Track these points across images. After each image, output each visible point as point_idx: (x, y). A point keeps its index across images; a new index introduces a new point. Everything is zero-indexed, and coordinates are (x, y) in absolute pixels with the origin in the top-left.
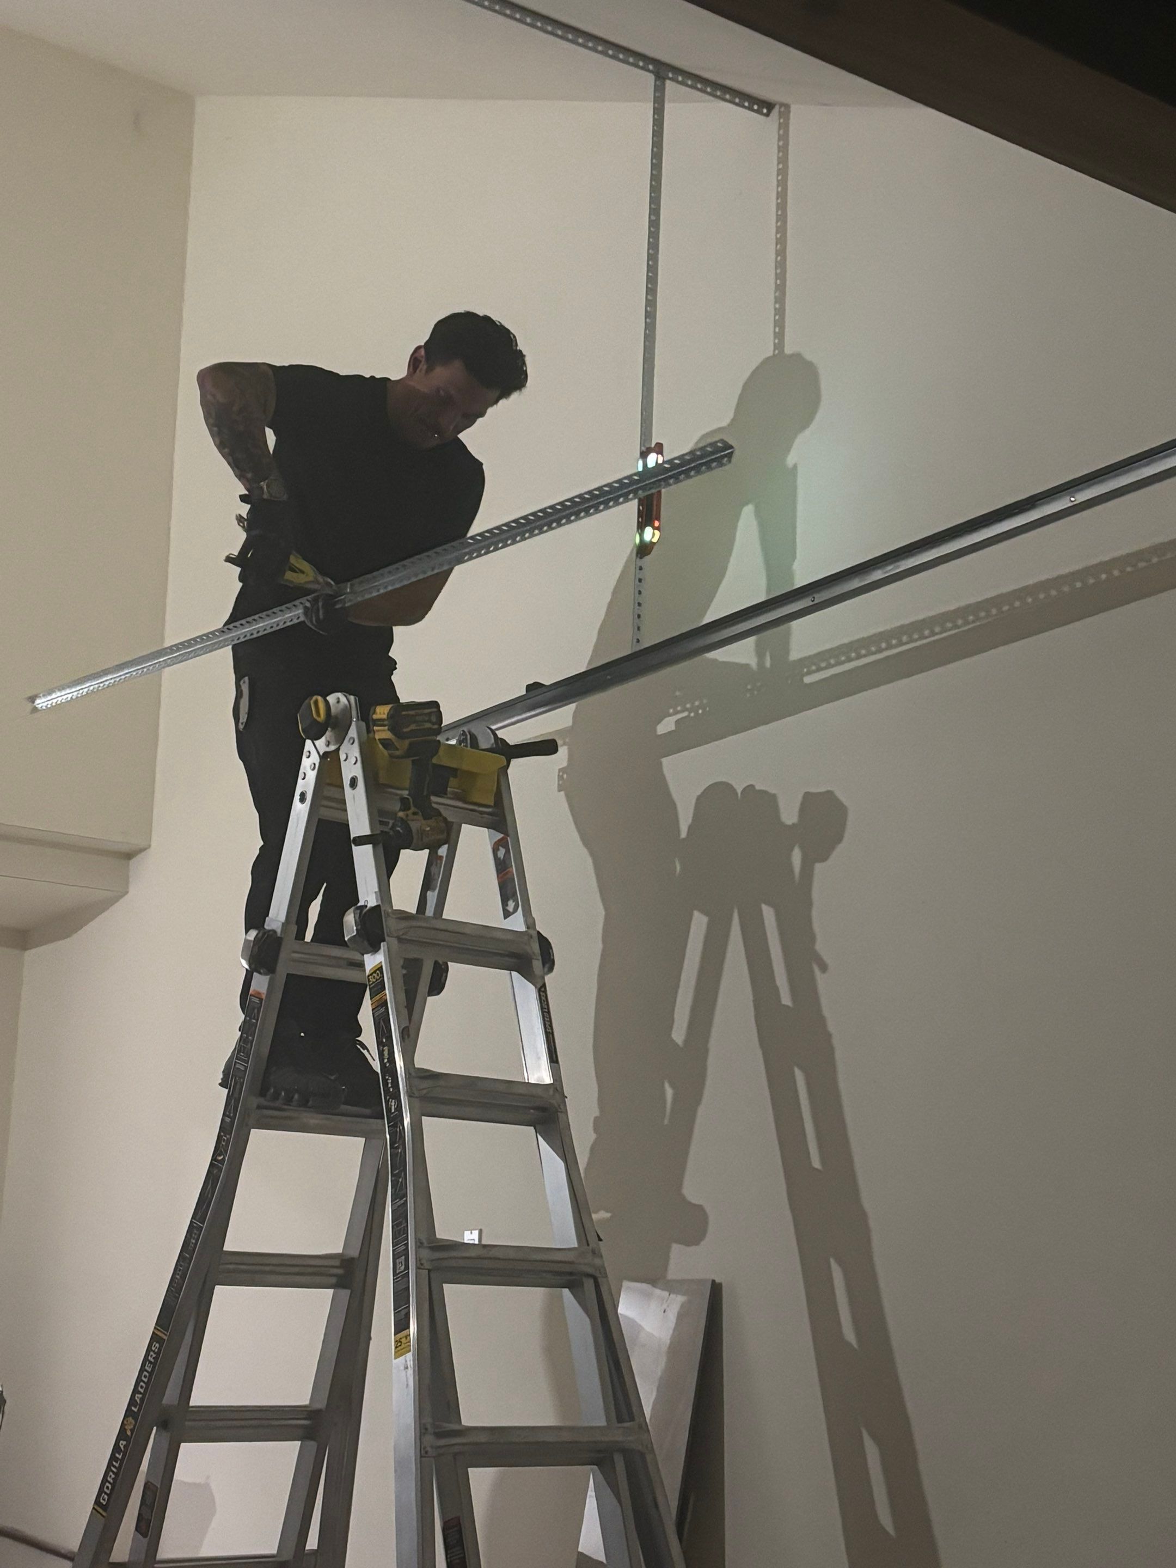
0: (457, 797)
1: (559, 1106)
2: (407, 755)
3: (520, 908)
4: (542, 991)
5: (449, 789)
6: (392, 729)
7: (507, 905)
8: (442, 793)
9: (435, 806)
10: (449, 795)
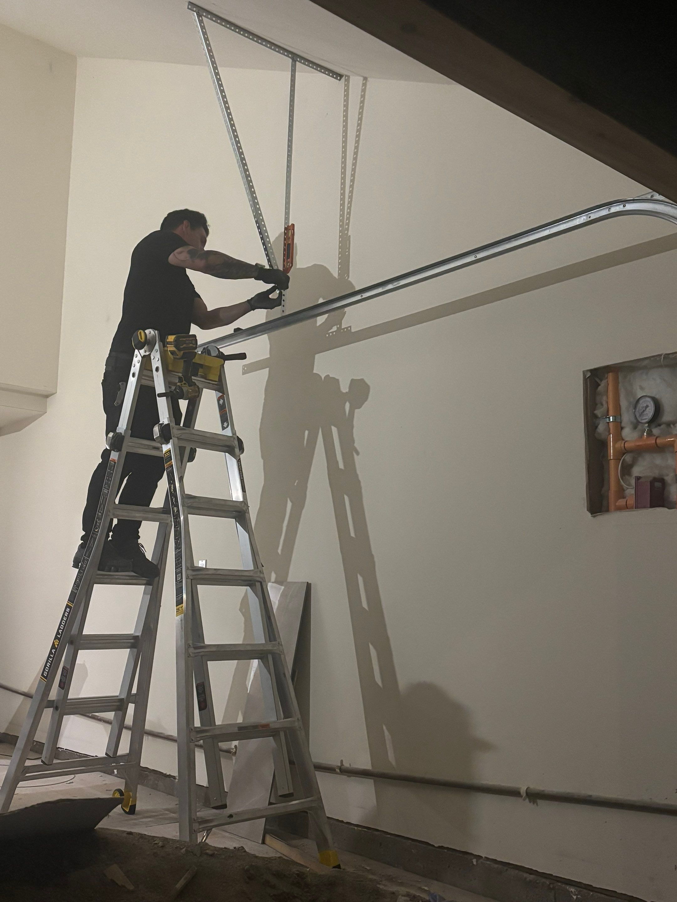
0: (202, 377)
1: (246, 510)
2: (182, 358)
3: (230, 426)
4: (239, 461)
5: (199, 373)
6: (175, 347)
7: (224, 425)
8: (196, 375)
9: (193, 381)
10: (199, 376)
